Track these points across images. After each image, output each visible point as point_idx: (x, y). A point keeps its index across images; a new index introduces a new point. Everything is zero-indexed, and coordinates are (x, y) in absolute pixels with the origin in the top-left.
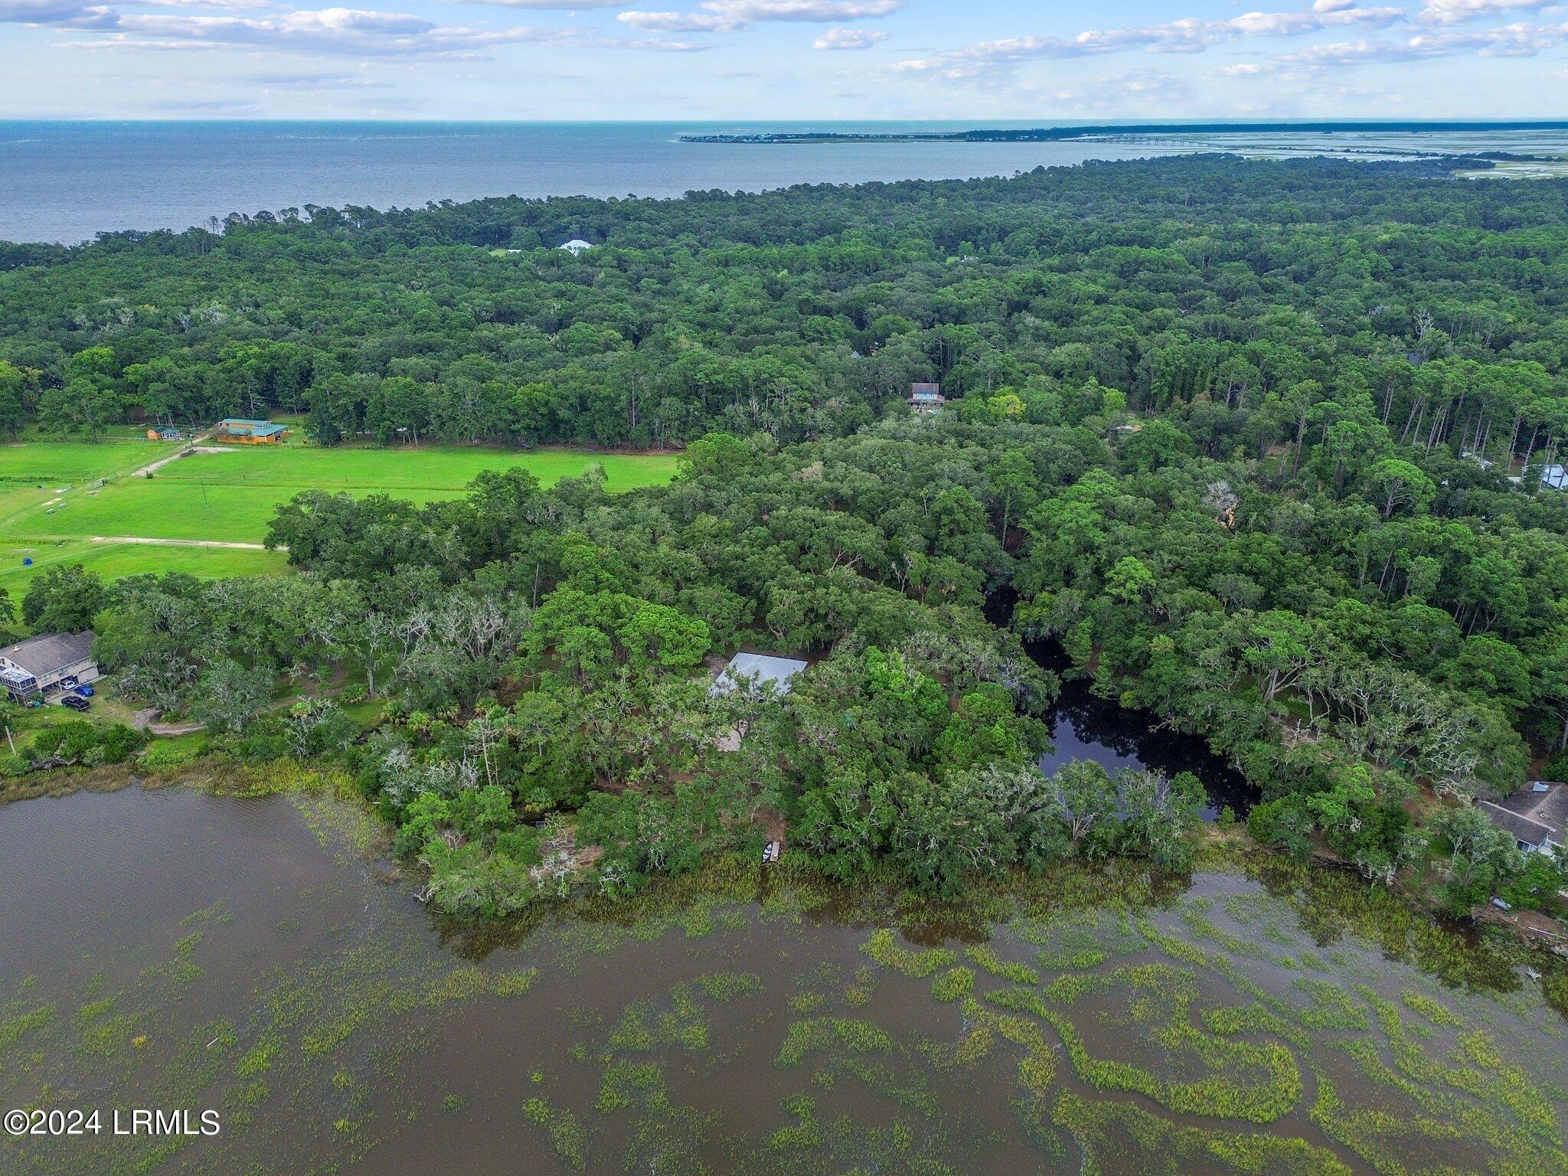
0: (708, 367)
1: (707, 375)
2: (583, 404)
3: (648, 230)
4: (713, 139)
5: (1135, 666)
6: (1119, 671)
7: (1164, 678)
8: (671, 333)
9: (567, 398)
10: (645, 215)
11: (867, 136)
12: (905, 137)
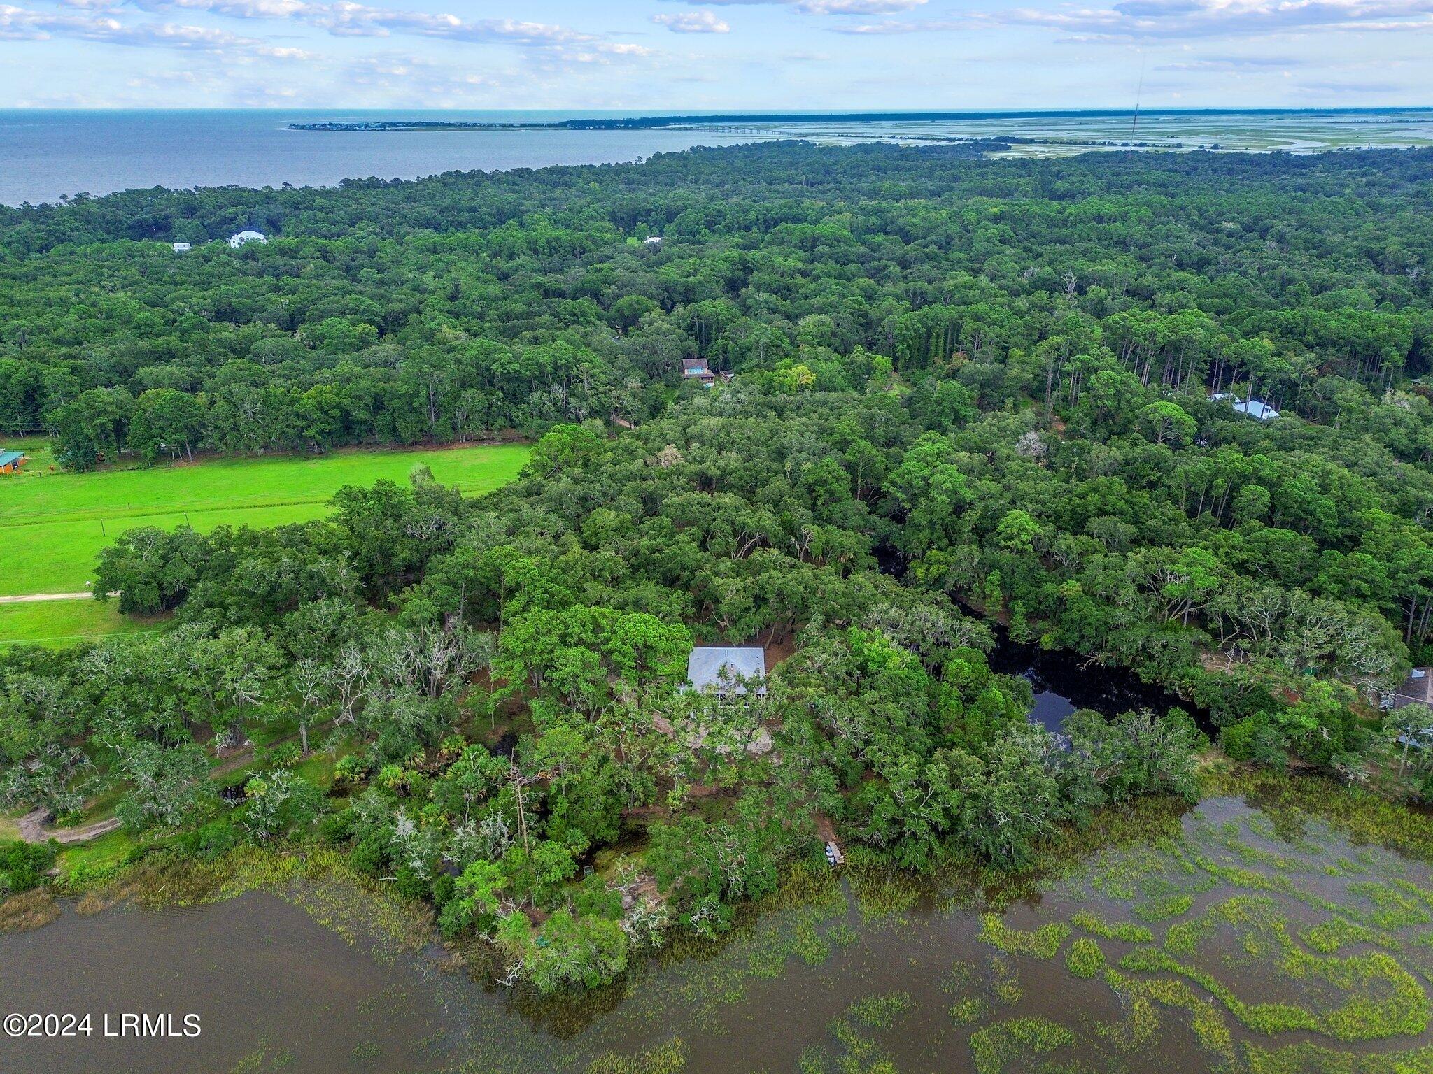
0: (505, 357)
1: (503, 365)
2: (378, 405)
3: (324, 219)
4: (323, 127)
5: (1054, 610)
6: (1032, 616)
7: (1091, 620)
8: (432, 324)
9: (359, 398)
10: (316, 204)
11: (475, 125)
12: (511, 125)
